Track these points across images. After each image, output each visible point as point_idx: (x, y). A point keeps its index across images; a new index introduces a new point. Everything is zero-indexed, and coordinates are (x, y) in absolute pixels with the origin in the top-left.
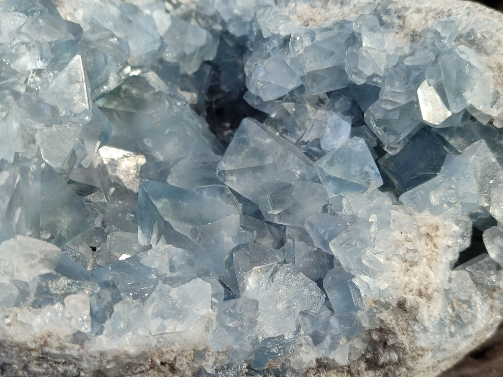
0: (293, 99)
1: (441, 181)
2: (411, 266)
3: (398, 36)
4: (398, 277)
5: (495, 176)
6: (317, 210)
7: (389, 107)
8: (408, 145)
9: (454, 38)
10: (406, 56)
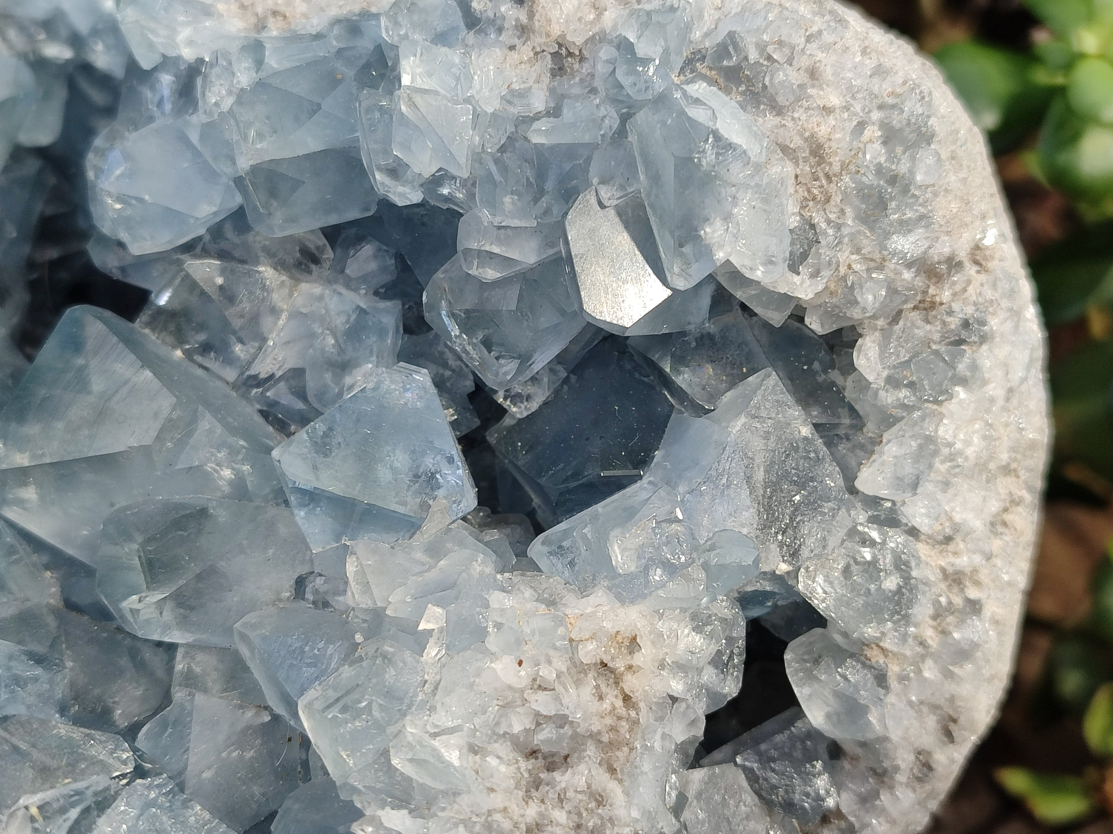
0: (222, 250)
1: (644, 495)
2: (551, 768)
3: (514, 56)
4: (505, 809)
5: (812, 479)
6: (278, 593)
7: (491, 274)
8: (566, 387)
9: (678, 62)
10: (537, 117)
